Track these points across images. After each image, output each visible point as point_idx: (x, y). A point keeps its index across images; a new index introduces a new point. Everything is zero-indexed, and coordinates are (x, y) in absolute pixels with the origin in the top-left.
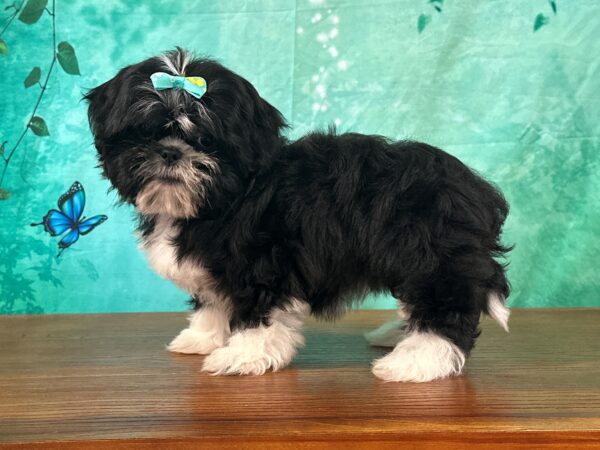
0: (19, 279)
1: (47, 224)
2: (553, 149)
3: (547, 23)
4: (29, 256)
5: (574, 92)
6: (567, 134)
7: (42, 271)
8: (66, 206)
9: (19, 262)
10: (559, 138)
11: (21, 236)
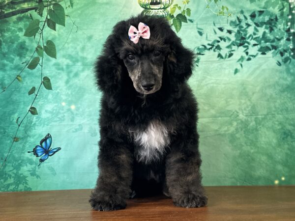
0: (22, 176)
1: (35, 152)
2: (244, 120)
3: (239, 72)
4: (26, 165)
5: (251, 98)
6: (249, 114)
7: (31, 172)
8: (44, 144)
9: (22, 168)
10: (246, 116)
11: (23, 157)
